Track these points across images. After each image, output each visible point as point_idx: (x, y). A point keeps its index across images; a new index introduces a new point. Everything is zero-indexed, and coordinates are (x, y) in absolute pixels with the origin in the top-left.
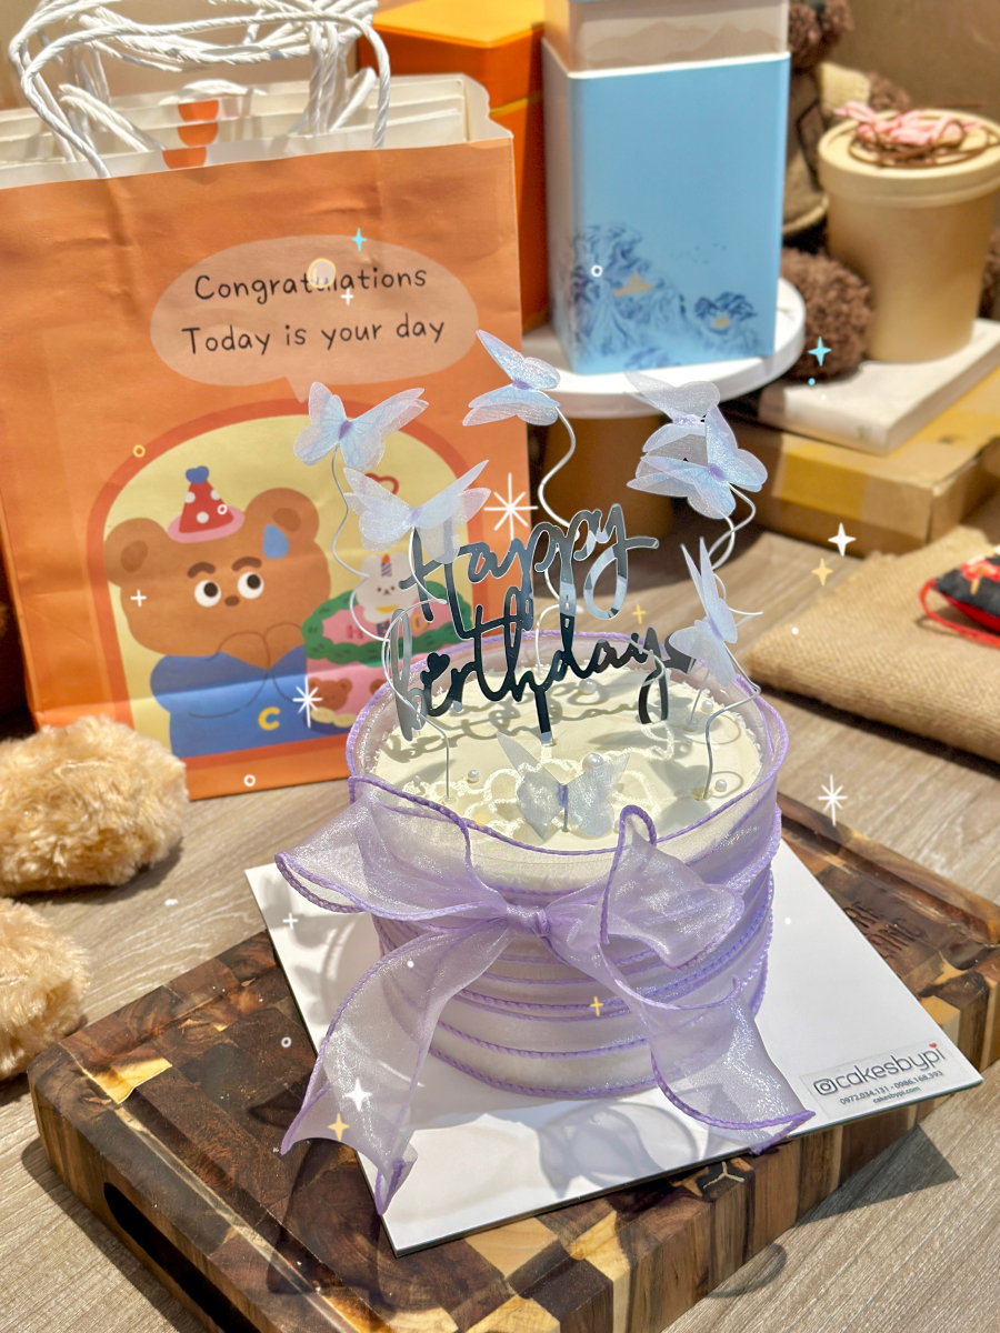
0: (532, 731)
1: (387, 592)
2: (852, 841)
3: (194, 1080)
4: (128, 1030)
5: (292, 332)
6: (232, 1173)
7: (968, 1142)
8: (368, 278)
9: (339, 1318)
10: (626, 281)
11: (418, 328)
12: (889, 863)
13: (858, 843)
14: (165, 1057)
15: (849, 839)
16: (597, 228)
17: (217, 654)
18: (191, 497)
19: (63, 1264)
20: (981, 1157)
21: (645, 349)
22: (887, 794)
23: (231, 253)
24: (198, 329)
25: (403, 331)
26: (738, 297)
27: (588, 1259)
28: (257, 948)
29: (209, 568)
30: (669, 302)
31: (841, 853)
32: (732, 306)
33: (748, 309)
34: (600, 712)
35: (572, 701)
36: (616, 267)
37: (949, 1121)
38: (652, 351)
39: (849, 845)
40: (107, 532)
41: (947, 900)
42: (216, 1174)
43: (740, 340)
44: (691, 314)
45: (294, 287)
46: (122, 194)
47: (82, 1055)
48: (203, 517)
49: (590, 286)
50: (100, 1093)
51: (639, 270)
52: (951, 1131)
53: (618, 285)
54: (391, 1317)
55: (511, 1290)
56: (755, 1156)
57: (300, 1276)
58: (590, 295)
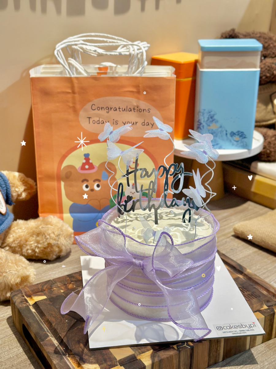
0: (153, 221)
1: (133, 193)
2: (247, 272)
3: (51, 302)
4: (39, 288)
5: (115, 121)
6: (53, 324)
7: (263, 355)
8: (135, 109)
9: (70, 363)
10: (211, 125)
11: (147, 124)
12: (255, 278)
13: (248, 272)
14: (46, 296)
15: (246, 271)
16: (204, 110)
17: (87, 204)
18: (84, 161)
19: (9, 345)
20: (266, 360)
21: (215, 144)
22: (265, 267)
23: (101, 99)
24: (91, 118)
25: (143, 124)
26: (242, 132)
27: (141, 359)
28: (78, 275)
29: (87, 181)
30: (223, 132)
31: (243, 274)
32: (240, 135)
33: (244, 136)
34: (173, 219)
35: (166, 216)
36: (209, 121)
37: (259, 349)
38: (217, 144)
39: (245, 273)
40: (62, 167)
41: (269, 289)
42: (50, 324)
43: (242, 144)
44: (228, 135)
45: (116, 110)
46: (75, 81)
47: (25, 292)
48: (87, 167)
49: (202, 125)
50: (27, 301)
51: (215, 122)
52: (259, 352)
53: (209, 126)
54: (83, 364)
55: (118, 364)
56: (195, 342)
57: (64, 351)
58: (202, 128)
